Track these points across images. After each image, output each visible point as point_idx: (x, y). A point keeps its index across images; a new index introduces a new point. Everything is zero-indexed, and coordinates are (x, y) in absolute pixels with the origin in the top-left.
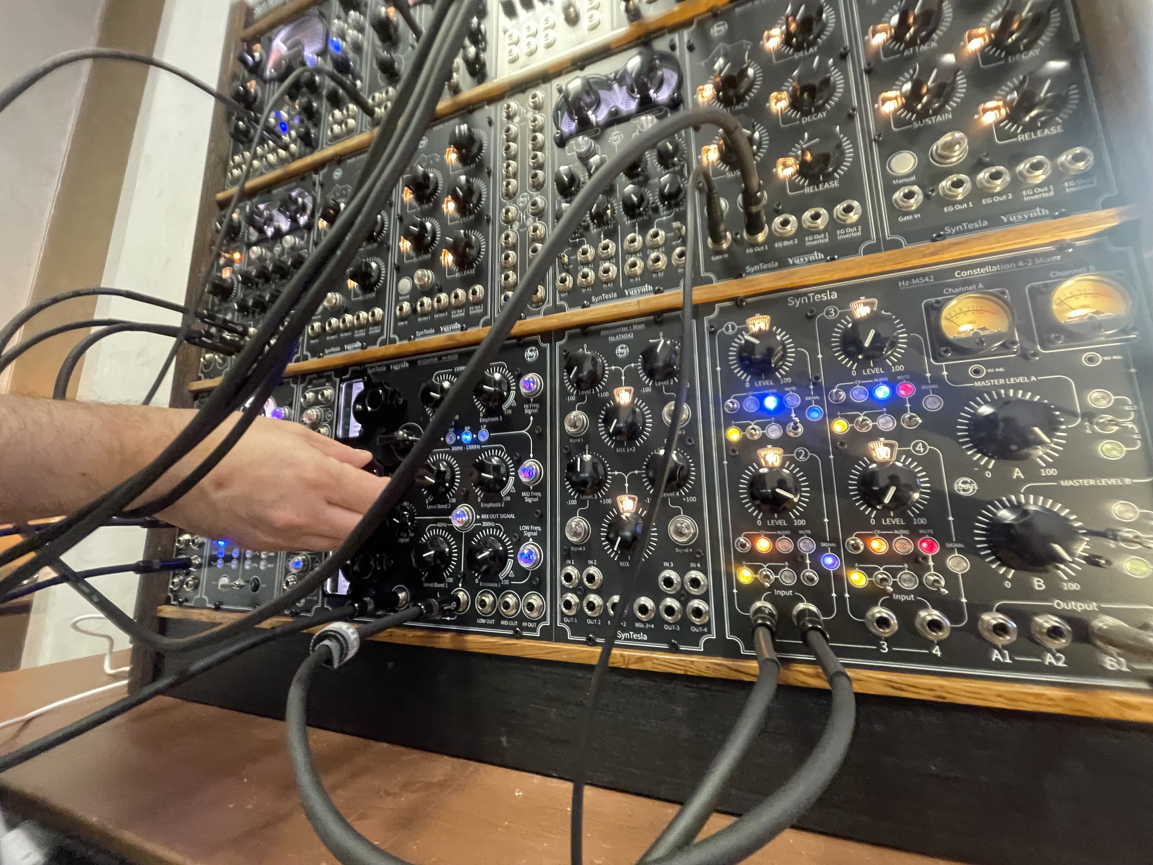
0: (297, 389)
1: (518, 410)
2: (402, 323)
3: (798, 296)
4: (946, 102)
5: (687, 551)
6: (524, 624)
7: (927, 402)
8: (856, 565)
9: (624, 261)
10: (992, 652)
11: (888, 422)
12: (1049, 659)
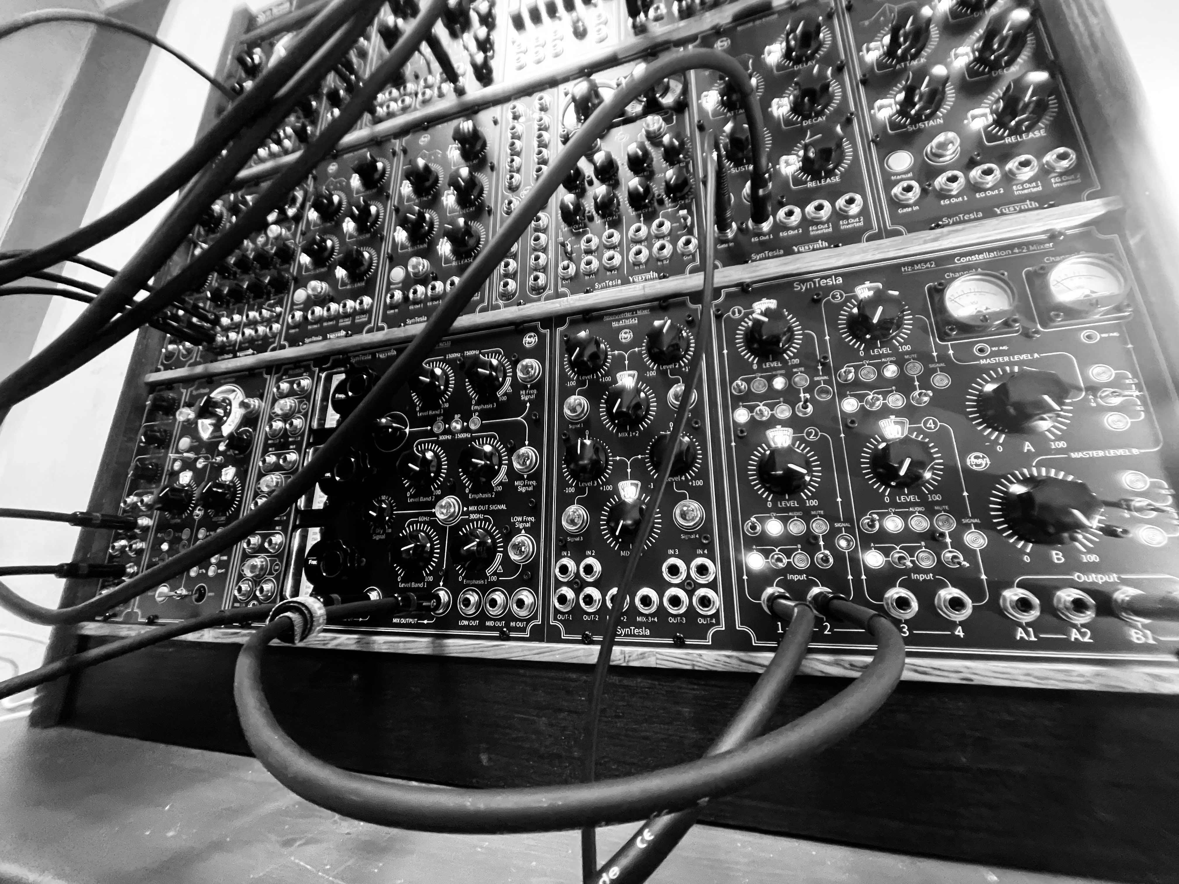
0: (271, 381)
1: (513, 397)
2: (392, 311)
3: (804, 281)
4: (937, 108)
5: (693, 537)
6: (513, 624)
7: (935, 381)
8: (872, 545)
9: (629, 249)
10: (1016, 630)
11: (897, 400)
12: (1074, 635)
